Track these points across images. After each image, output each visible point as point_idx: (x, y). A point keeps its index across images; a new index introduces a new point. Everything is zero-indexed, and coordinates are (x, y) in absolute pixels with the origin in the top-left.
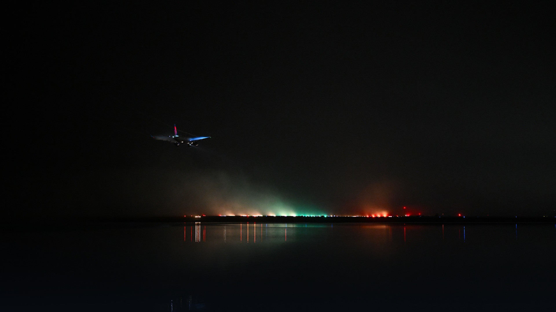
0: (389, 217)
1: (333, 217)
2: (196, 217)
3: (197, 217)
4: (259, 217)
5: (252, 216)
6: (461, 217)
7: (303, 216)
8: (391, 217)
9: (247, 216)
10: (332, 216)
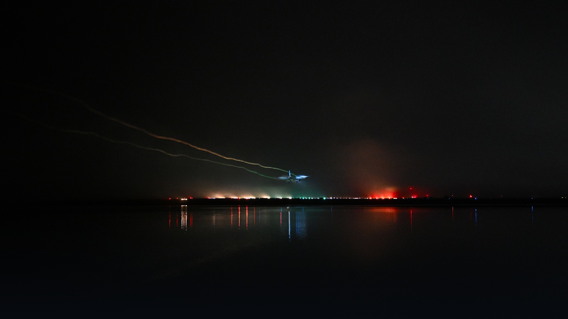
0: (394, 198)
1: (333, 199)
2: (182, 199)
3: (184, 199)
4: (251, 199)
5: (244, 199)
6: (473, 198)
7: (300, 198)
8: (396, 198)
9: (238, 199)
10: (331, 198)
